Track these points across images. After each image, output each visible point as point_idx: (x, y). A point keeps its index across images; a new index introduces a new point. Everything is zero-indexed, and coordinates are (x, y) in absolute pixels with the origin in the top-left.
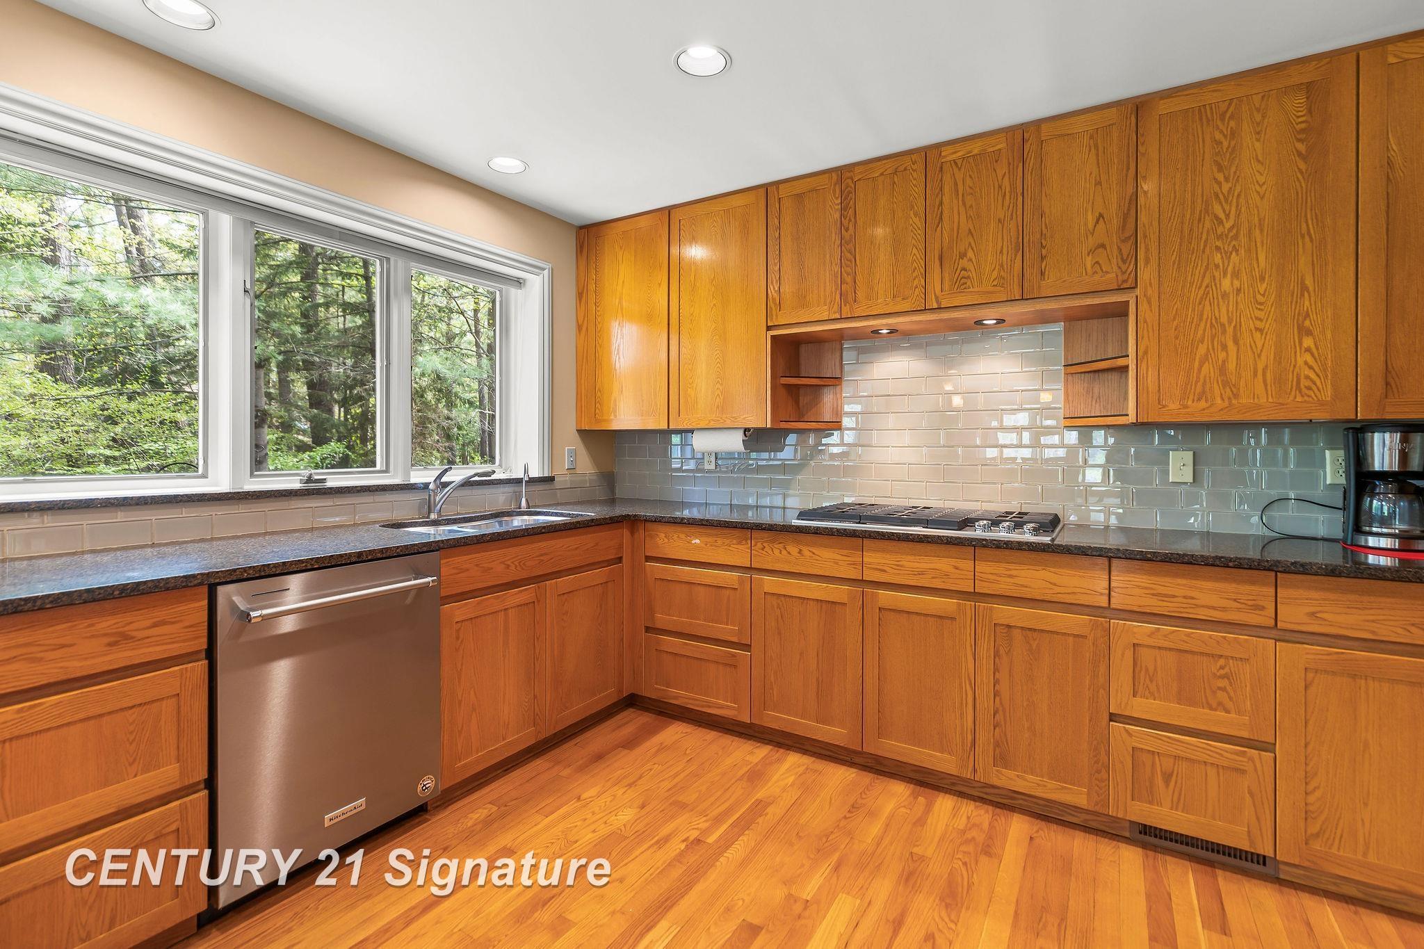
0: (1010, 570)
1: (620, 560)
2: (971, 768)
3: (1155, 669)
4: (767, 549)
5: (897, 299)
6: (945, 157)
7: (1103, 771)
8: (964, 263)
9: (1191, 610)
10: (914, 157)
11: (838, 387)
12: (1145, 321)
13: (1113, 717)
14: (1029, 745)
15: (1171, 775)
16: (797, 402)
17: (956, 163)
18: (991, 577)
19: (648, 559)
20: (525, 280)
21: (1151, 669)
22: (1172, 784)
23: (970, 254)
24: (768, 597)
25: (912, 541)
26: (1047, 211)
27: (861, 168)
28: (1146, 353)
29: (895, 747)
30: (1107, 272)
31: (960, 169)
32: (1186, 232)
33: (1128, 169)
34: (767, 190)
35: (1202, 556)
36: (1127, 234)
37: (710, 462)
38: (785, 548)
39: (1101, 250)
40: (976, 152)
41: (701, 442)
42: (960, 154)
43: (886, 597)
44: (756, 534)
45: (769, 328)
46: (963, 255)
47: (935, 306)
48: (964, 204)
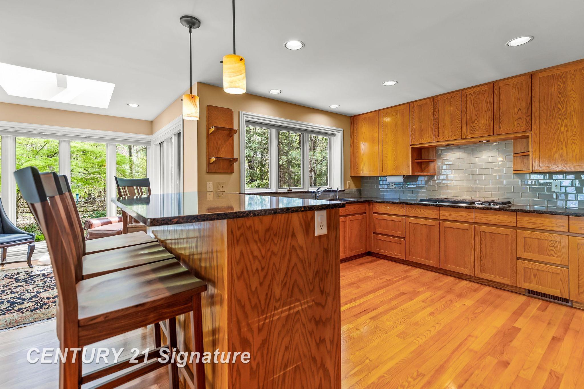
0: (485, 216)
1: (365, 213)
2: (473, 273)
3: (531, 245)
4: (410, 210)
5: (452, 136)
6: (467, 92)
7: (515, 274)
8: (474, 124)
9: (542, 227)
10: (457, 93)
11: (435, 162)
12: (535, 141)
13: (518, 258)
14: (492, 266)
15: (536, 275)
16: (421, 167)
17: (471, 94)
18: (479, 218)
19: (374, 213)
20: (336, 134)
21: (530, 245)
22: (536, 278)
23: (476, 122)
24: (410, 224)
25: (454, 207)
26: (501, 108)
27: (440, 97)
28: (535, 151)
29: (450, 267)
30: (522, 126)
31: (472, 96)
32: (549, 113)
33: (528, 94)
34: (410, 104)
35: (545, 211)
36: (528, 114)
37: (392, 186)
38: (415, 210)
39: (520, 119)
40: (477, 91)
41: (389, 180)
42: (473, 91)
43: (446, 224)
44: (406, 206)
45: (411, 145)
46: (473, 122)
47: (465, 138)
48: (474, 107)
